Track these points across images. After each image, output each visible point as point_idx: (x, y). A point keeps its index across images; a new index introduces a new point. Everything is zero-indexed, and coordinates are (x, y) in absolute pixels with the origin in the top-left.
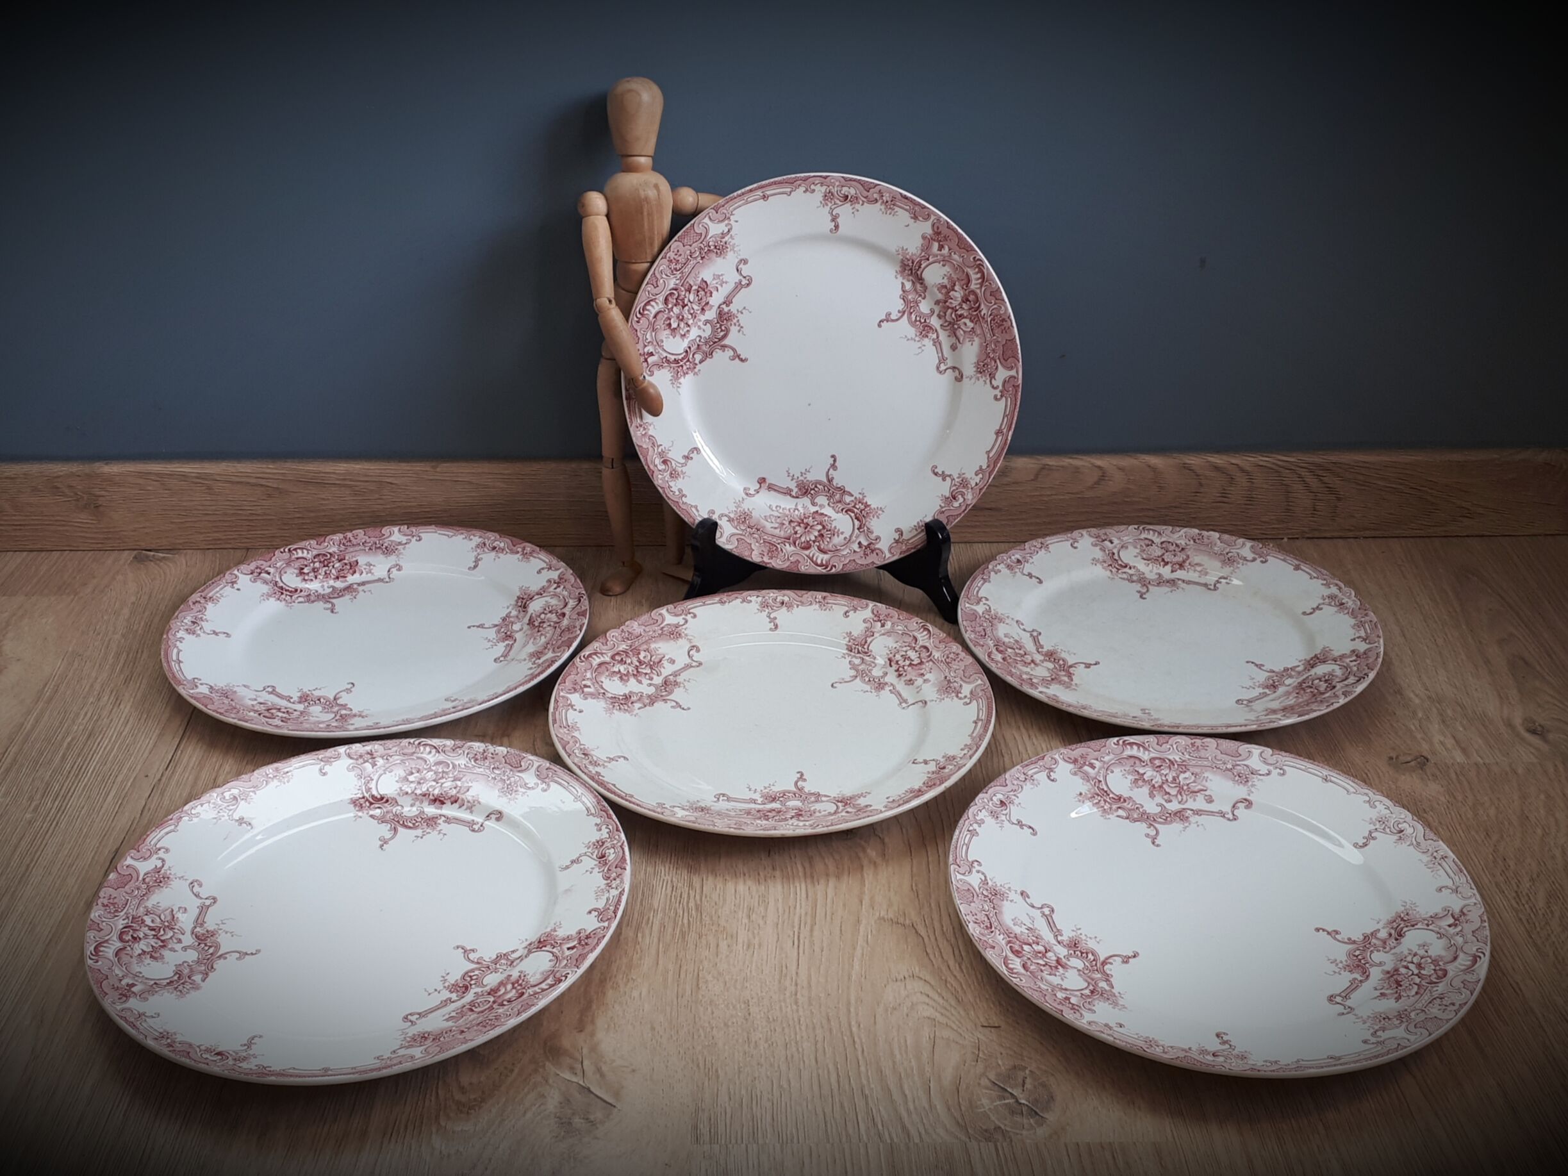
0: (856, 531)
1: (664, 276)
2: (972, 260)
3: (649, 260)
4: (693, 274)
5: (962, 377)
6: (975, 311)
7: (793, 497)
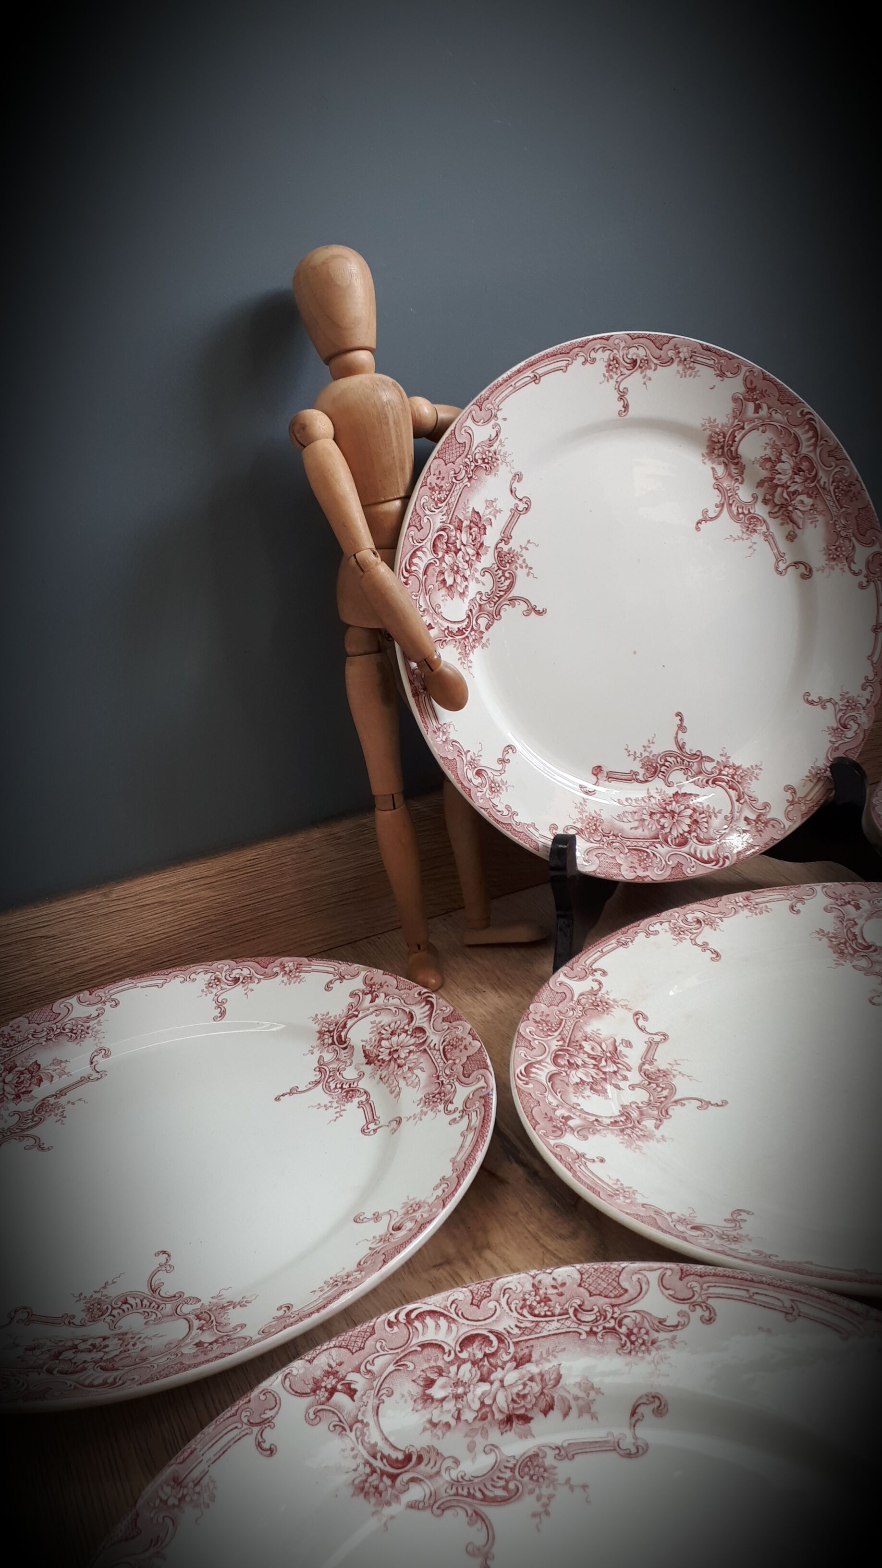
0: (736, 804)
1: (428, 512)
2: (799, 416)
3: (402, 494)
4: (461, 505)
5: (811, 571)
6: (812, 482)
7: (642, 782)
